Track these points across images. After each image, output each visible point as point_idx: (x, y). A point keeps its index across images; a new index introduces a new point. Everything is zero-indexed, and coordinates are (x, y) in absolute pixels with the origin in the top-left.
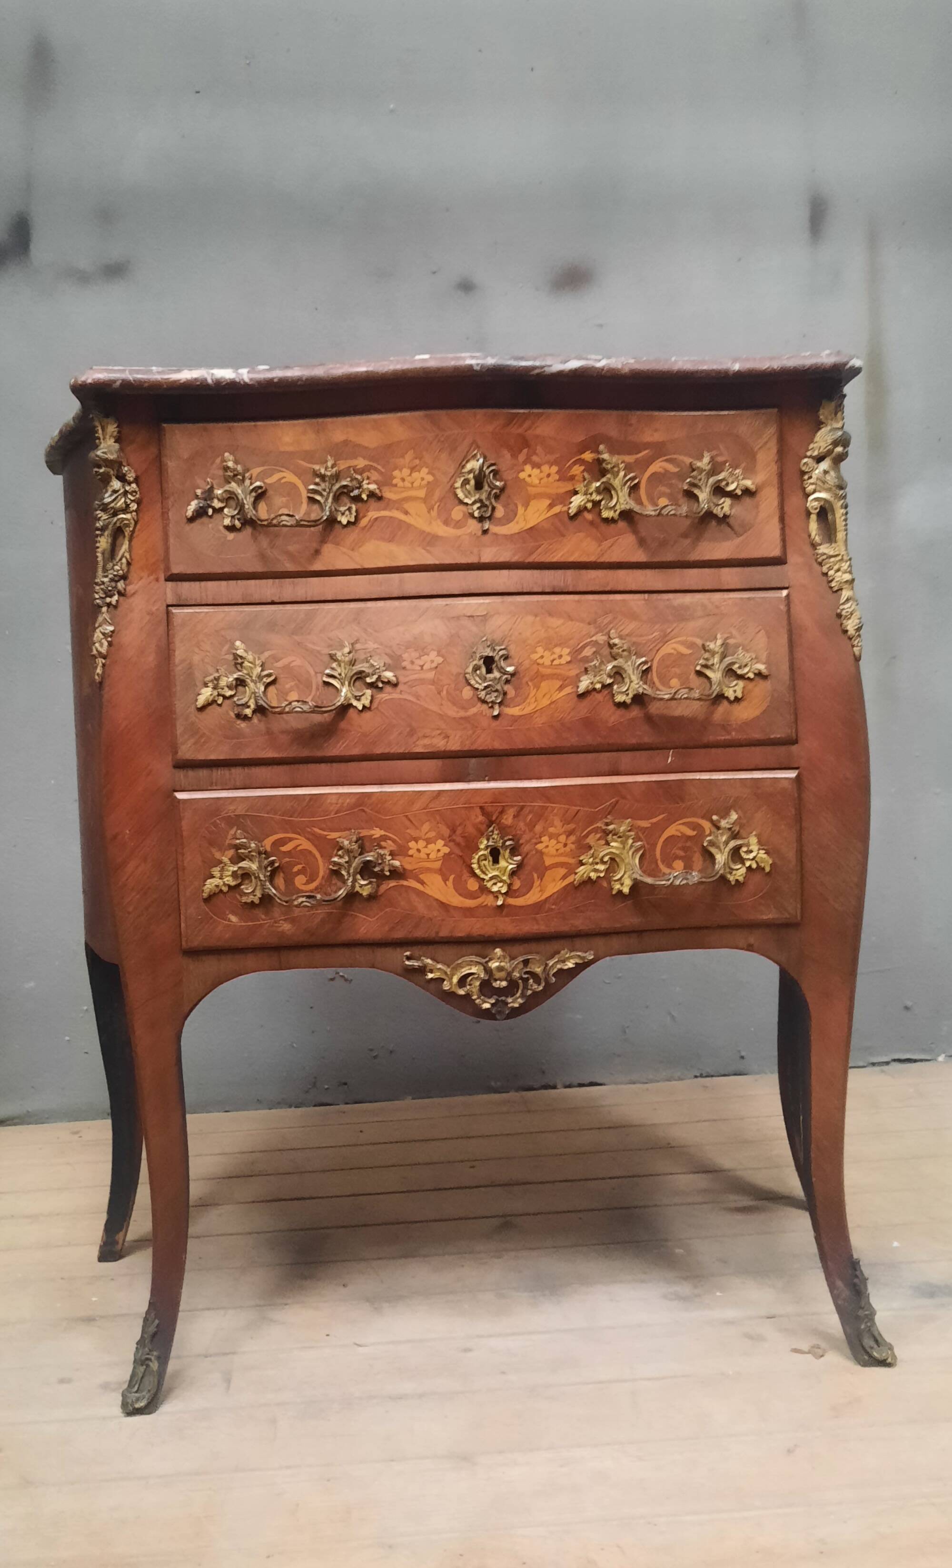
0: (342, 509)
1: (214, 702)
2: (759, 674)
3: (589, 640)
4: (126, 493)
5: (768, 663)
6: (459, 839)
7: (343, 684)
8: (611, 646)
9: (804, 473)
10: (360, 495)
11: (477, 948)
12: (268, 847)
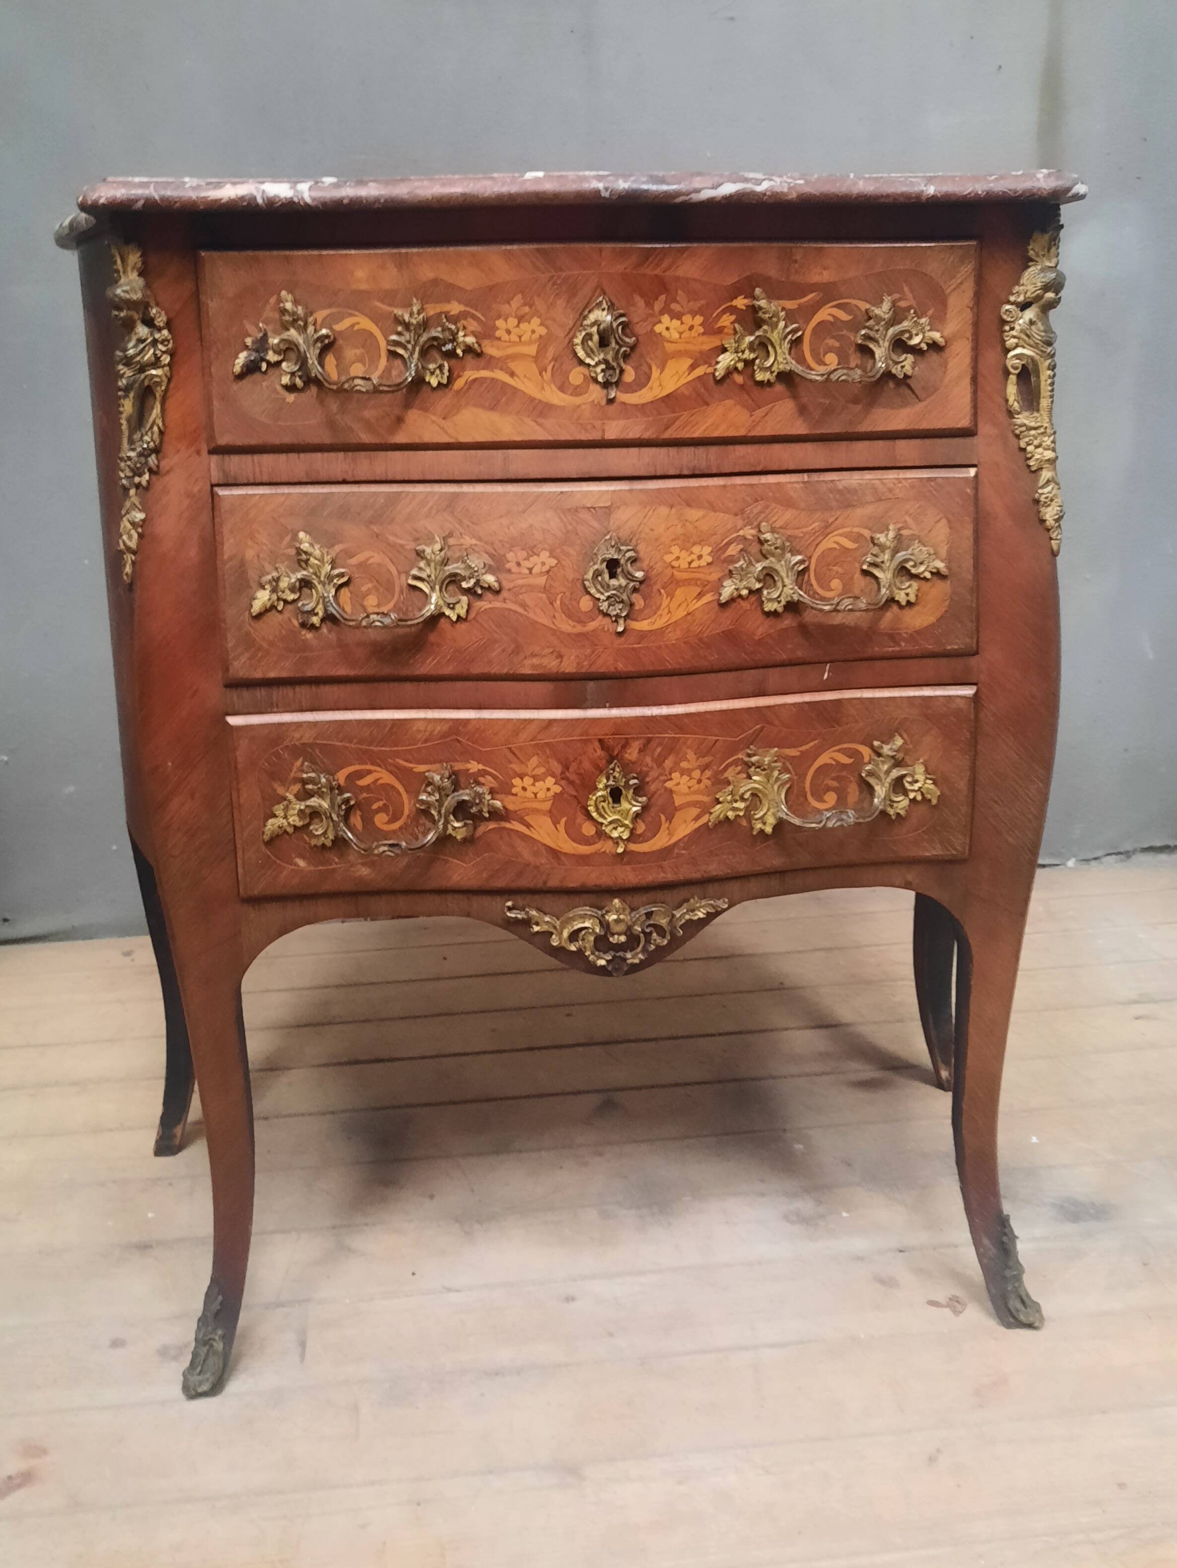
0: (432, 366)
1: (273, 607)
2: (937, 574)
3: (735, 535)
4: (155, 342)
5: (949, 560)
6: (572, 777)
7: (433, 589)
8: (761, 542)
9: (1005, 322)
10: (454, 350)
11: (592, 898)
12: (342, 782)
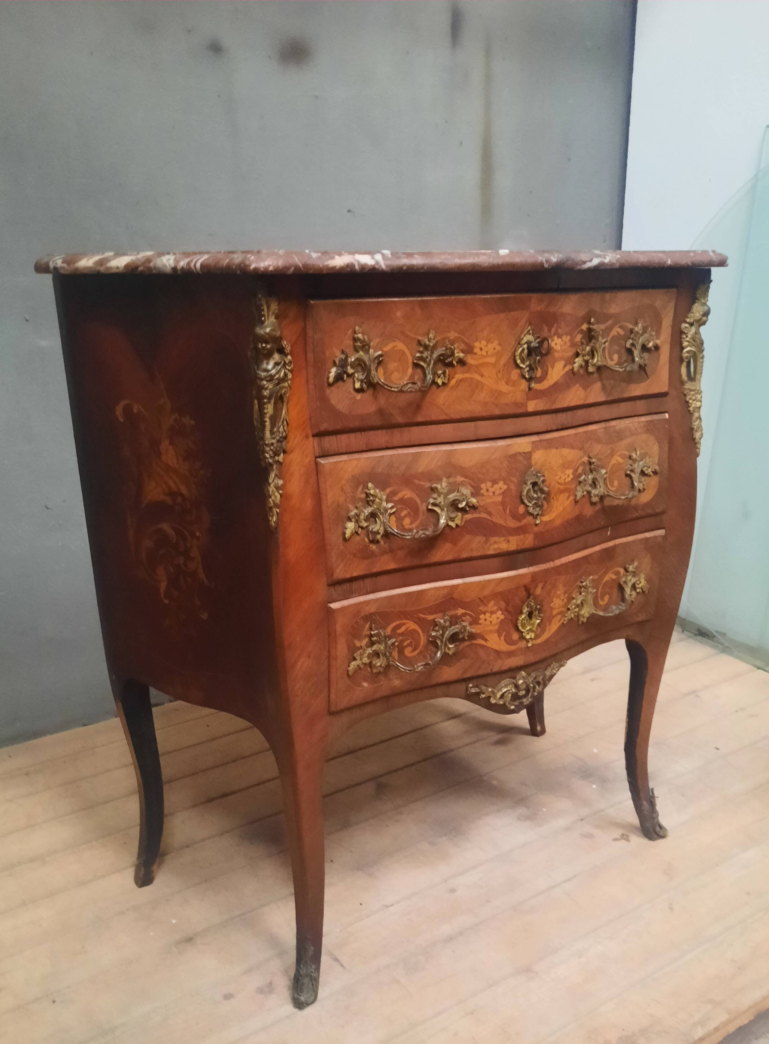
0: (439, 372)
1: (356, 533)
2: (655, 472)
3: (580, 461)
4: (285, 364)
5: (659, 464)
6: (510, 609)
7: (442, 510)
8: (590, 463)
9: (684, 334)
10: (452, 361)
11: (510, 674)
12: (389, 633)
